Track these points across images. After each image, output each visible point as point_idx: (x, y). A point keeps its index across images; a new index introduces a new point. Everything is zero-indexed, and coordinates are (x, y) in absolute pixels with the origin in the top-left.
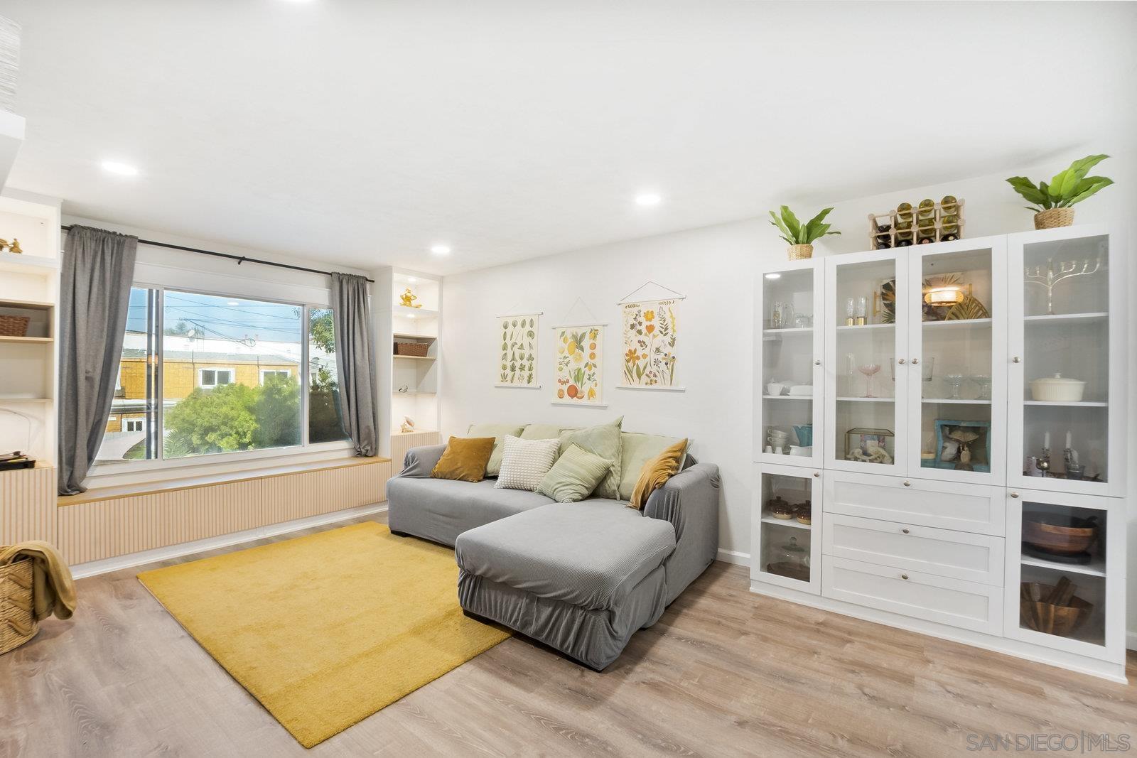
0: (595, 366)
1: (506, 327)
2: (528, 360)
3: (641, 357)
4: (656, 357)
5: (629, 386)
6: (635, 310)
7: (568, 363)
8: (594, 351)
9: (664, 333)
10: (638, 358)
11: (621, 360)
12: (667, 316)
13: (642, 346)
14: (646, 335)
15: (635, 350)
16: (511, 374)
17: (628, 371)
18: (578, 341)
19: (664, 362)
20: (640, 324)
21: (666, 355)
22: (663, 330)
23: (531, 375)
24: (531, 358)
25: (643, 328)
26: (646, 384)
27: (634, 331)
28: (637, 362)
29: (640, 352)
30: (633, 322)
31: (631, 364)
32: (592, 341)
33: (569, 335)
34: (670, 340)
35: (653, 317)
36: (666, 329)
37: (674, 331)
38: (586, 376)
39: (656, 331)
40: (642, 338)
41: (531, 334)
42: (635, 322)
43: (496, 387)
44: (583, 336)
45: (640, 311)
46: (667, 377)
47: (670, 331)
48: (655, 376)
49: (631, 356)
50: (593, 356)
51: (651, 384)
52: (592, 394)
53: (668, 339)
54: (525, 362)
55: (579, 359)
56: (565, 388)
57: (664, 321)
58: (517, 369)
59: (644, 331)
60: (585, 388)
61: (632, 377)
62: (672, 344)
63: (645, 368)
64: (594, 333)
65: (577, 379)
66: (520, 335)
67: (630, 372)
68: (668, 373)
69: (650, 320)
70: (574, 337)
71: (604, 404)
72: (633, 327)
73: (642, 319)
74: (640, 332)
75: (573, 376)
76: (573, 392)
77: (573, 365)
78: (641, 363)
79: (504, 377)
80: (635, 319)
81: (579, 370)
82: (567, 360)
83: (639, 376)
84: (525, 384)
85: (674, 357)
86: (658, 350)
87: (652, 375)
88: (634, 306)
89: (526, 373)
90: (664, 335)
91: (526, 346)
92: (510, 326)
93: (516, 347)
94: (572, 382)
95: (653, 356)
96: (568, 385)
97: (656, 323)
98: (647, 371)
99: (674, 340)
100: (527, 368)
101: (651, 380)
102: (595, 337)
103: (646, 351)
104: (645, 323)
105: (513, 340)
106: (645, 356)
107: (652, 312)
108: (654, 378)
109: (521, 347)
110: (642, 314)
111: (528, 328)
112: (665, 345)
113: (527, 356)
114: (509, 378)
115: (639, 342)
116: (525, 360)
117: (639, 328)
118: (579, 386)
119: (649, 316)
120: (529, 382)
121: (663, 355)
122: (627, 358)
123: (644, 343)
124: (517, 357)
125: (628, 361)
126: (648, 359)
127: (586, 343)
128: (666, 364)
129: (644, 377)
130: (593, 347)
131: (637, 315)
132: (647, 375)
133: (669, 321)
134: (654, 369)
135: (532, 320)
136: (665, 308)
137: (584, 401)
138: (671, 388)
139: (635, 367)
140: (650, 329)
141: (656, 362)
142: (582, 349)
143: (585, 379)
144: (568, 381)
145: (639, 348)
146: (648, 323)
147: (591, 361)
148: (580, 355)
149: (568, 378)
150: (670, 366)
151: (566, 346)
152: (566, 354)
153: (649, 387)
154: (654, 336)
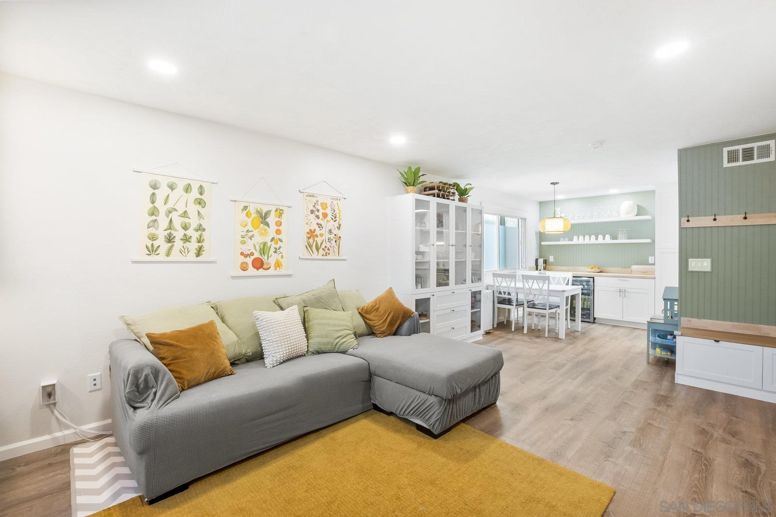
0: (281, 241)
1: (154, 187)
2: (197, 230)
3: (319, 235)
4: (330, 236)
5: (310, 257)
6: (314, 200)
7: (253, 236)
8: (280, 228)
9: (334, 220)
10: (317, 236)
11: (305, 236)
12: (336, 208)
13: (319, 227)
14: (322, 220)
15: (315, 230)
16: (164, 246)
17: (310, 247)
18: (263, 218)
19: (334, 240)
20: (318, 211)
21: (335, 235)
22: (333, 218)
23: (200, 248)
24: (200, 228)
26: (323, 255)
28: (316, 239)
29: (318, 232)
30: (312, 208)
31: (311, 241)
32: (277, 219)
33: (253, 210)
34: (338, 226)
35: (327, 207)
36: (335, 217)
37: (340, 219)
38: (273, 250)
39: (329, 217)
40: (319, 221)
41: (199, 202)
42: (314, 209)
43: (134, 262)
44: (268, 213)
45: (317, 201)
46: (336, 251)
47: (338, 220)
48: (329, 249)
49: (311, 234)
50: (278, 232)
51: (326, 255)
52: (278, 265)
53: (336, 224)
54: (190, 232)
55: (264, 234)
56: (249, 260)
57: (334, 211)
58: (177, 240)
59: (321, 216)
60: (272, 260)
61: (312, 250)
62: (339, 228)
63: (322, 244)
64: (280, 213)
65: (262, 251)
66: (181, 201)
67: (311, 246)
68: (337, 248)
69: (325, 209)
70: (259, 213)
71: (290, 272)
72: (312, 212)
73: (319, 207)
74: (318, 217)
75: (258, 249)
76: (259, 264)
77: (258, 239)
78: (319, 240)
79: (152, 250)
80: (314, 206)
81: (265, 244)
82: (250, 234)
83: (317, 249)
84: (192, 256)
85: (340, 237)
86: (330, 231)
87: (326, 249)
88: (313, 196)
89: (193, 245)
90: (334, 221)
91: (192, 214)
92: (164, 187)
93: (174, 214)
94: (257, 255)
95: (327, 236)
96: (252, 258)
97: (329, 211)
98: (323, 246)
99: (340, 225)
100: (194, 240)
101: (326, 253)
102: (280, 216)
103: (323, 232)
104: (321, 211)
105: (170, 205)
106: (321, 235)
107: (326, 204)
108: (328, 252)
109: (185, 214)
110: (319, 203)
111: (195, 194)
112: (335, 228)
113: (193, 226)
114: (161, 251)
115: (318, 224)
117: (317, 213)
118: (265, 258)
119: (324, 206)
120: (198, 255)
121: (333, 235)
122: (308, 236)
123: (321, 225)
124: (177, 226)
125: (309, 238)
126: (324, 237)
127: (272, 219)
128: (336, 241)
129: (321, 250)
130: (279, 224)
131: (315, 204)
132: (323, 249)
133: (337, 212)
134: (328, 245)
135: (201, 187)
136: (335, 202)
137: (271, 271)
138: (339, 258)
139: (315, 243)
140: (325, 215)
141: (330, 240)
142: (267, 225)
143: (271, 252)
144: (252, 254)
145: (318, 229)
146: (324, 211)
147: (277, 237)
148: (265, 230)
149: (253, 250)
150: (338, 243)
151: (249, 220)
152: (250, 227)
153: (325, 257)
154: (328, 221)
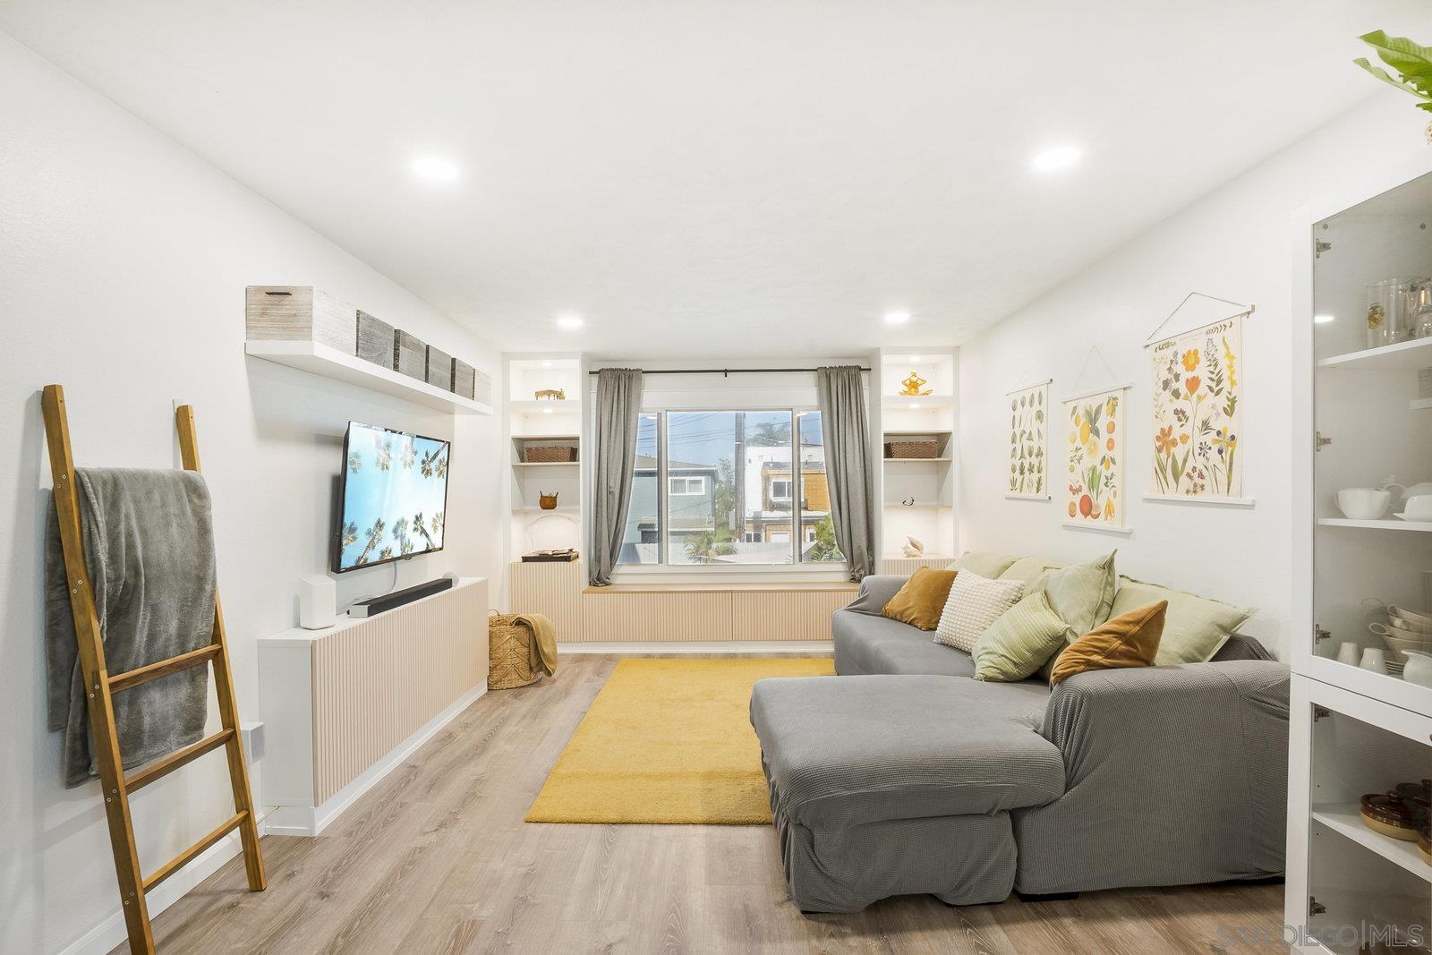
0: (1113, 461)
1: (1014, 409)
2: (1037, 456)
3: (1179, 440)
4: (1203, 439)
5: (1161, 496)
6: (1169, 353)
7: (1081, 458)
8: (1113, 436)
9: (1216, 389)
10: (1174, 443)
11: (1152, 445)
12: (1221, 355)
13: (1180, 420)
14: (1186, 398)
15: (1170, 428)
16: (1020, 478)
17: (1161, 470)
18: (1093, 418)
19: (1215, 448)
20: (1177, 377)
21: (1219, 433)
22: (1213, 384)
23: (1040, 480)
24: (1040, 454)
25: (1181, 386)
26: (1188, 492)
27: (1168, 393)
28: (1173, 450)
29: (1176, 433)
30: (1165, 375)
31: (1163, 455)
32: (1110, 419)
33: (1081, 412)
34: (1226, 403)
35: (1197, 361)
36: (1219, 382)
37: (1233, 383)
38: (1103, 480)
39: (1202, 389)
40: (1180, 404)
41: (1039, 416)
42: (1171, 376)
43: (1007, 498)
44: (1098, 411)
45: (1176, 354)
46: (1223, 478)
47: (1225, 384)
48: (1201, 476)
49: (1165, 440)
50: (1111, 444)
51: (1195, 492)
52: (1110, 511)
53: (1222, 401)
54: (1035, 460)
55: (1092, 451)
56: (1077, 499)
57: (1216, 365)
58: (1026, 471)
59: (1183, 390)
60: (1100, 502)
61: (1165, 479)
62: (1229, 411)
63: (1185, 461)
64: (1112, 403)
65: (1092, 484)
66: (1029, 418)
67: (1163, 470)
68: (1223, 468)
69: (1190, 368)
70: (1088, 413)
71: (1126, 529)
72: (1166, 384)
73: (1180, 368)
74: (1176, 394)
75: (1087, 480)
76: (1087, 508)
77: (1088, 462)
78: (1179, 452)
79: (1013, 483)
80: (1169, 369)
81: (1094, 469)
82: (1080, 453)
83: (1176, 477)
84: (1033, 494)
85: (1233, 438)
86: (1206, 425)
87: (1196, 475)
88: (1168, 345)
89: (1035, 476)
90: (1216, 395)
91: (1035, 436)
92: (1019, 406)
93: (1025, 436)
94: (1085, 491)
95: (1198, 438)
96: (1081, 495)
97: (1202, 371)
98: (1188, 469)
99: (1233, 401)
100: (1035, 469)
101: (1195, 485)
102: (1112, 413)
103: (1187, 430)
104: (1186, 375)
105: (1022, 428)
106: (1184, 439)
107: (1196, 352)
108: (1200, 482)
109: (1030, 439)
110: (1180, 359)
111: (1036, 406)
112: (1218, 414)
113: (1035, 451)
114: (1018, 486)
115: (1176, 412)
116: (1033, 456)
117: (1174, 385)
118: (1093, 496)
119: (1191, 360)
120: (1038, 490)
121: (1213, 435)
122: (1158, 444)
123: (1183, 413)
124: (1026, 453)
125: (1159, 450)
126: (1190, 441)
127: (1102, 424)
128: (1220, 452)
129: (1183, 478)
130: (1111, 428)
131: (1172, 361)
132: (1188, 475)
133: (1223, 363)
134: (1200, 463)
135: (1040, 393)
136: (1217, 338)
137: (1100, 523)
138: (1229, 500)
139: (1170, 460)
140: (1193, 384)
141: (1203, 449)
142: (1096, 433)
143: (1102, 485)
144: (1080, 489)
145: (1176, 424)
146: (1190, 375)
147: (1110, 454)
148: (1095, 444)
149: (1081, 483)
150: (1226, 456)
151: (1077, 430)
152: (1078, 443)
153: (1192, 497)
154: (1200, 398)
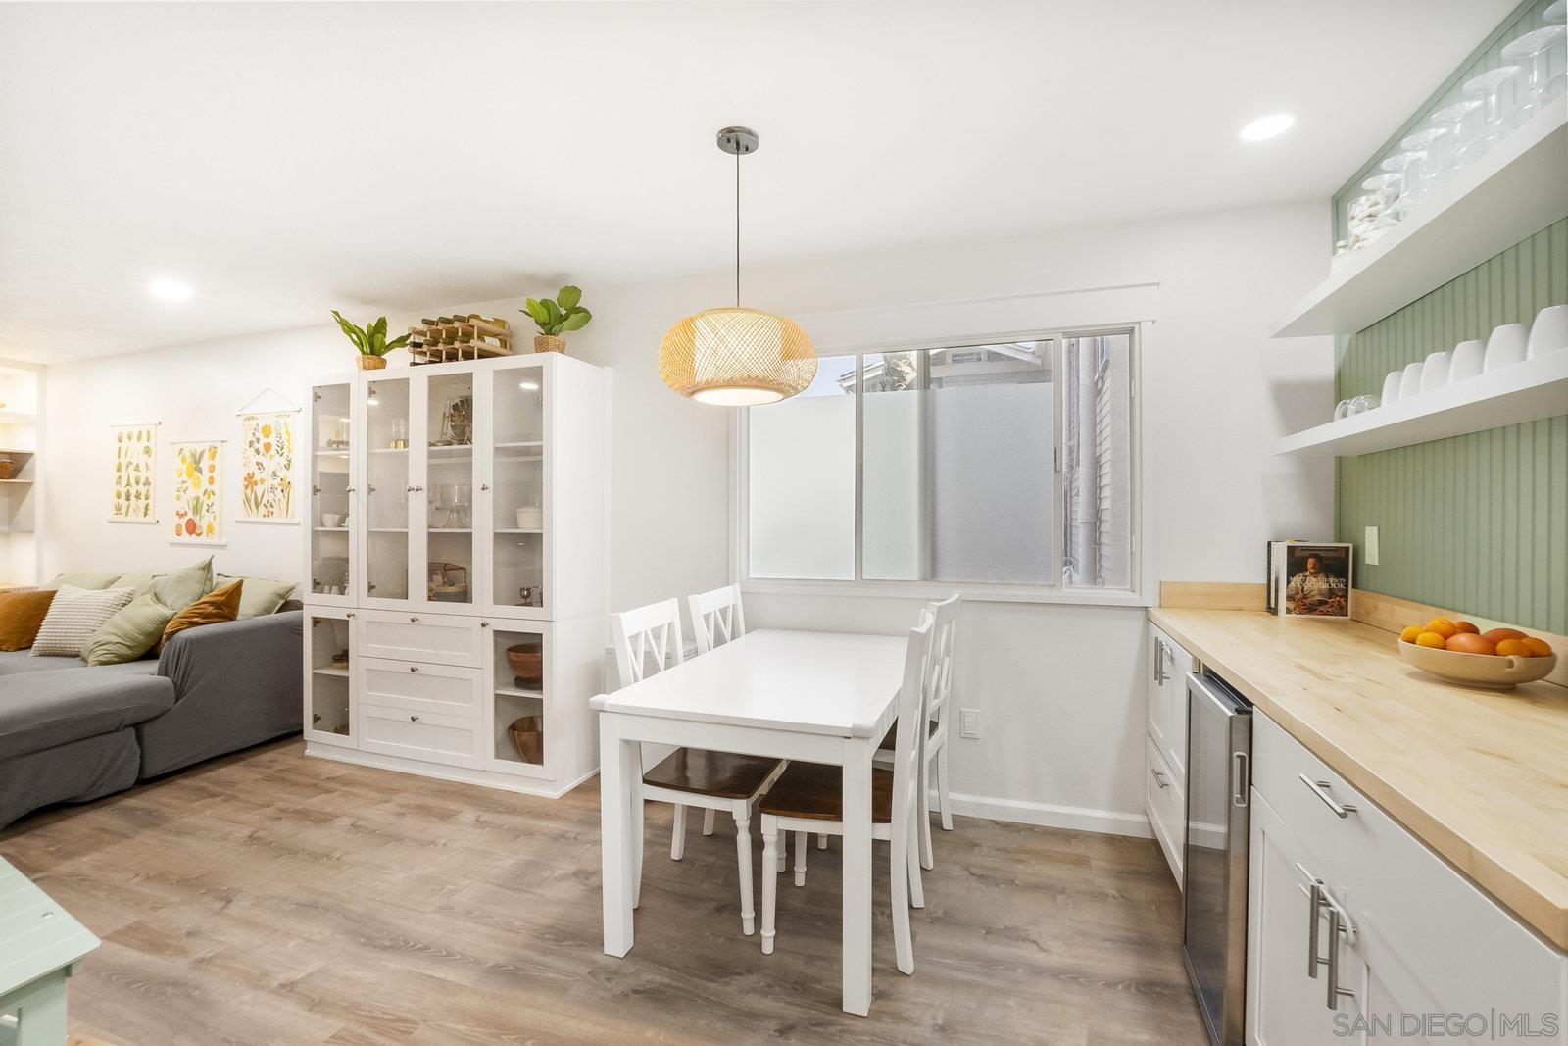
0: (213, 494)
1: (120, 441)
2: (145, 485)
3: (258, 482)
4: (273, 483)
5: (247, 519)
6: (253, 423)
7: (187, 489)
8: (213, 474)
9: (281, 453)
10: (256, 483)
11: (241, 484)
12: (283, 432)
13: (259, 469)
14: (263, 455)
15: (253, 474)
16: (125, 504)
17: (247, 501)
18: (197, 460)
19: (280, 489)
20: (258, 440)
21: (282, 480)
22: (279, 449)
23: (147, 505)
24: (148, 483)
25: (260, 446)
26: (264, 516)
27: (252, 450)
28: (255, 488)
29: (257, 477)
30: (251, 438)
31: (249, 491)
32: (211, 462)
33: (187, 453)
34: (286, 462)
35: (270, 433)
36: (282, 448)
37: (290, 451)
38: (205, 507)
39: (273, 451)
40: (260, 458)
41: (147, 451)
42: (254, 439)
43: (110, 522)
44: (202, 454)
45: (257, 425)
46: (284, 507)
47: (286, 451)
48: (272, 506)
49: (250, 481)
50: (211, 481)
51: (268, 516)
52: (210, 530)
53: (284, 460)
54: (142, 489)
55: (197, 485)
56: (183, 522)
57: (281, 438)
58: (132, 497)
59: (262, 450)
60: (203, 522)
61: (250, 507)
62: (288, 467)
63: (262, 496)
64: (213, 451)
65: (196, 510)
66: (134, 451)
67: (249, 501)
68: (284, 501)
69: (266, 436)
70: (193, 455)
71: (223, 543)
72: (251, 444)
73: (260, 435)
74: (257, 451)
75: (191, 507)
76: (192, 528)
77: (192, 493)
78: (259, 489)
79: (118, 508)
80: (253, 434)
81: (198, 499)
82: (185, 486)
83: (257, 507)
84: (141, 517)
85: (289, 483)
86: (274, 474)
87: (269, 505)
88: (252, 418)
89: (142, 502)
90: (281, 456)
91: (142, 467)
92: (125, 439)
93: (132, 467)
94: (190, 515)
95: (270, 482)
96: (186, 518)
97: (273, 440)
98: (264, 501)
99: (290, 461)
100: (143, 497)
101: (268, 512)
102: (213, 458)
103: (264, 475)
104: (263, 441)
105: (128, 460)
106: (262, 481)
107: (270, 427)
108: (271, 509)
109: (137, 469)
110: (260, 428)
111: (144, 442)
112: (281, 468)
113: (143, 481)
114: (124, 510)
115: (257, 463)
116: (141, 485)
117: (256, 445)
118: (197, 519)
119: (266, 431)
120: (145, 515)
121: (279, 480)
122: (246, 483)
123: (262, 465)
124: (133, 481)
125: (246, 488)
126: (265, 485)
127: (204, 464)
128: (283, 491)
129: (261, 507)
130: (212, 469)
131: (255, 429)
132: (264, 505)
133: (285, 437)
134: (271, 497)
135: (149, 432)
136: (282, 421)
137: (203, 539)
138: (285, 520)
139: (253, 495)
140: (268, 447)
141: (273, 489)
142: (200, 471)
143: (204, 512)
144: (186, 514)
145: (257, 472)
146: (267, 441)
147: (210, 488)
148: (199, 479)
149: (187, 509)
151: (184, 467)
152: (184, 478)
153: (266, 519)
154: (272, 457)
